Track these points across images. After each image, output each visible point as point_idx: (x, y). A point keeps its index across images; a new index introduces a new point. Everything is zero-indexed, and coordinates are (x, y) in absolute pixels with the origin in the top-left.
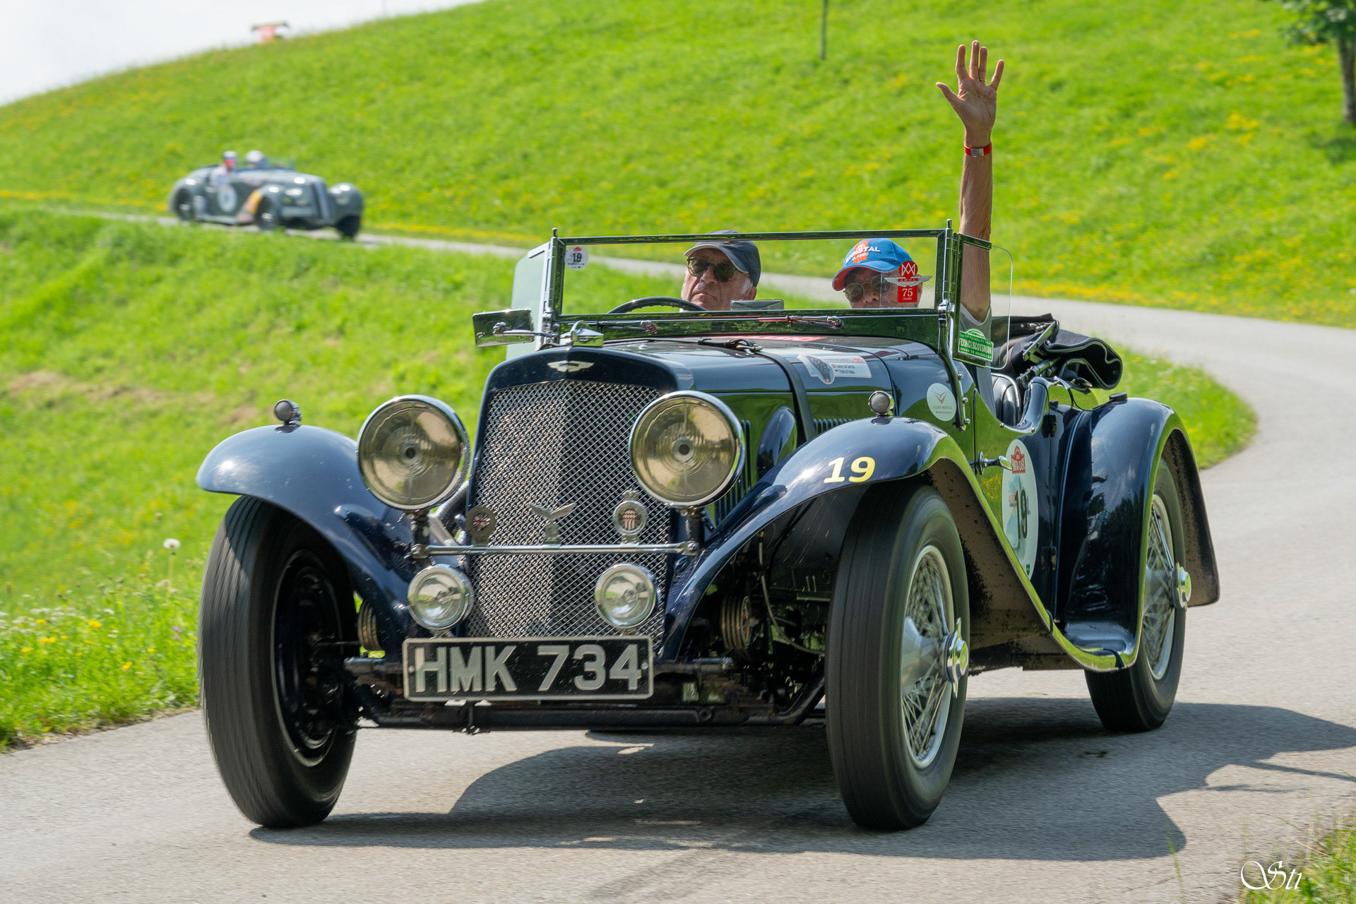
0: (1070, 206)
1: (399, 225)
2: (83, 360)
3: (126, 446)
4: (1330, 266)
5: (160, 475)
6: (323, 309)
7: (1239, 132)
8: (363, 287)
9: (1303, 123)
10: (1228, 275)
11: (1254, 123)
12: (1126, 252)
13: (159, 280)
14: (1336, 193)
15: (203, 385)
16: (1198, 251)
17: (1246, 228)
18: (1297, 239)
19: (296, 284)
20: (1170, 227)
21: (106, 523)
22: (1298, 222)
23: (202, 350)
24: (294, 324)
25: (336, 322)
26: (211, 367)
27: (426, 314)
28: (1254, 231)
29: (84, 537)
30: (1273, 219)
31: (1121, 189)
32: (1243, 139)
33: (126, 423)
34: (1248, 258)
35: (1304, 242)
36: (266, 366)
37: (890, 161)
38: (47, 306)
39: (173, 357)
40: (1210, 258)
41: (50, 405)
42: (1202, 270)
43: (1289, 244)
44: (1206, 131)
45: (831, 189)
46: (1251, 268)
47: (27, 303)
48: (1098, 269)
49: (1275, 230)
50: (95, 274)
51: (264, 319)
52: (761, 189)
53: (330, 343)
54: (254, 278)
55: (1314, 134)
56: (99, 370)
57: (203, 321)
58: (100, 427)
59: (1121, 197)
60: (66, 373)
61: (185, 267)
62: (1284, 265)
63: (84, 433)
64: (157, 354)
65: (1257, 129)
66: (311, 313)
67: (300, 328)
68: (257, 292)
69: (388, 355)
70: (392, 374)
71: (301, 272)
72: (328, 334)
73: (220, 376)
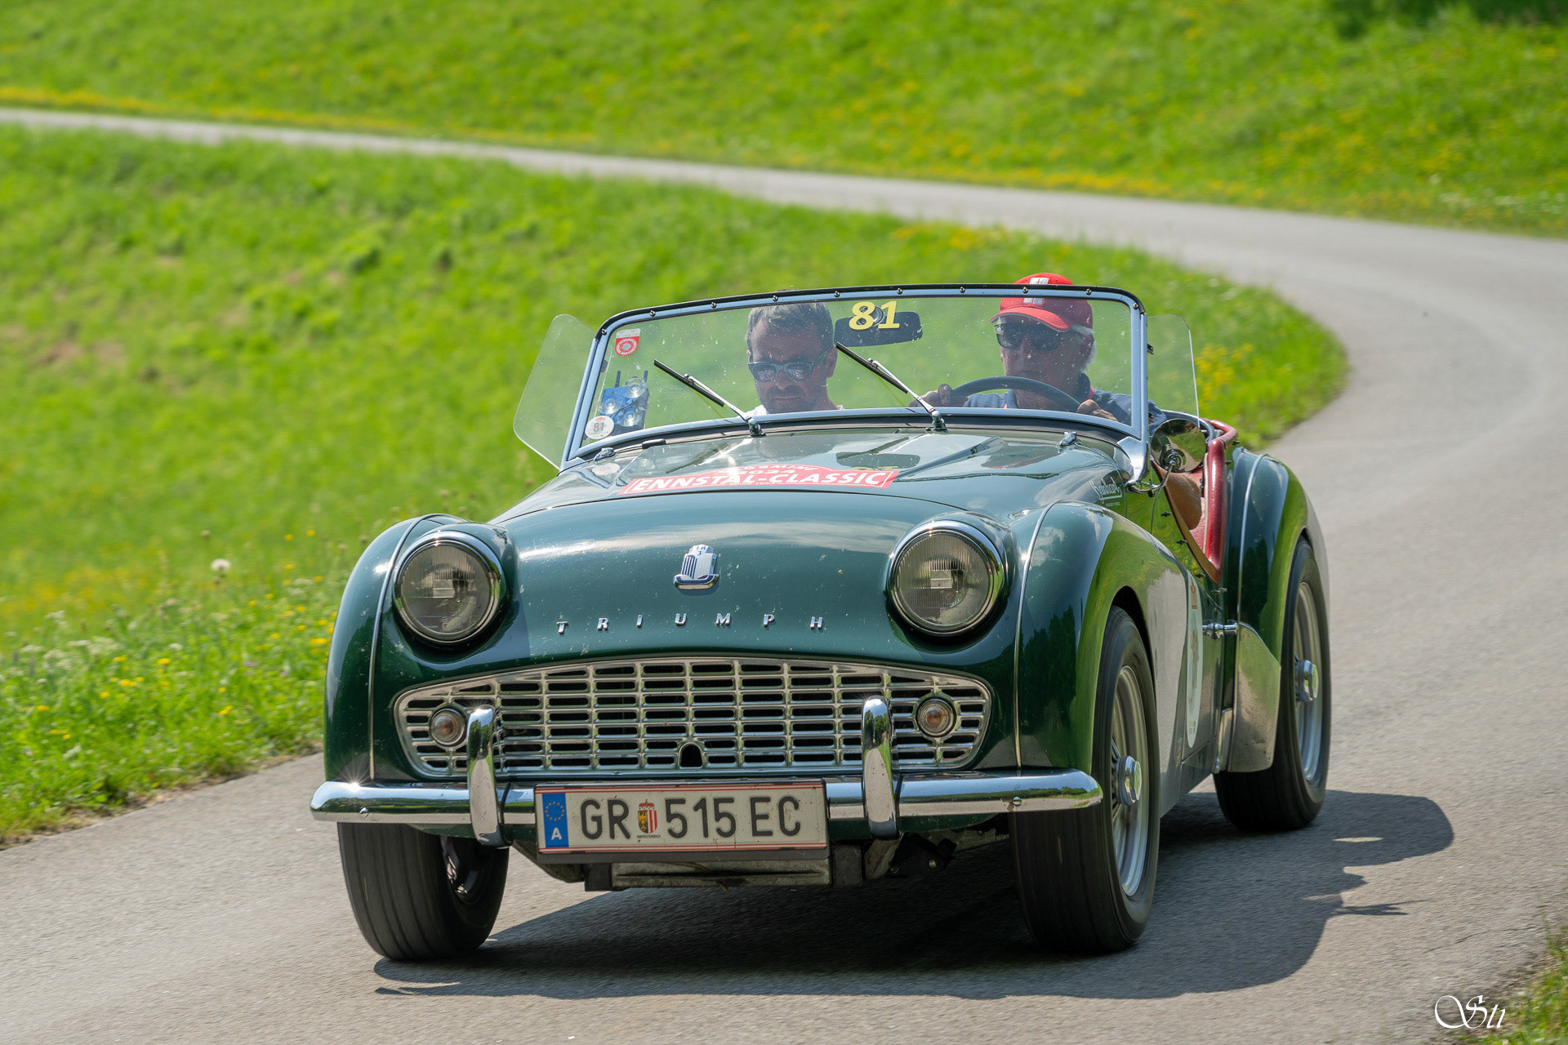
0: (1072, 74)
1: (239, 110)
4: (1396, 145)
6: (154, 221)
8: (201, 194)
10: (1272, 157)
12: (1143, 130)
15: (10, 317)
16: (1235, 128)
17: (1291, 99)
19: (119, 190)
20: (1197, 98)
22: (1354, 90)
23: (6, 272)
24: (120, 237)
25: (169, 238)
26: (19, 294)
27: (285, 226)
28: (1303, 103)
30: (1325, 87)
31: (1135, 52)
34: (1292, 137)
35: (1365, 115)
36: (87, 293)
37: (845, 19)
40: (1249, 136)
42: (1240, 152)
45: (772, 58)
46: (1302, 148)
48: (1109, 152)
49: (1327, 101)
51: (80, 236)
52: (685, 58)
53: (164, 264)
54: (66, 182)
59: (1133, 64)
62: (1341, 144)
66: (139, 224)
67: (127, 244)
68: (71, 201)
69: (240, 276)
70: (247, 300)
71: (124, 174)
72: (162, 252)
73: (30, 305)
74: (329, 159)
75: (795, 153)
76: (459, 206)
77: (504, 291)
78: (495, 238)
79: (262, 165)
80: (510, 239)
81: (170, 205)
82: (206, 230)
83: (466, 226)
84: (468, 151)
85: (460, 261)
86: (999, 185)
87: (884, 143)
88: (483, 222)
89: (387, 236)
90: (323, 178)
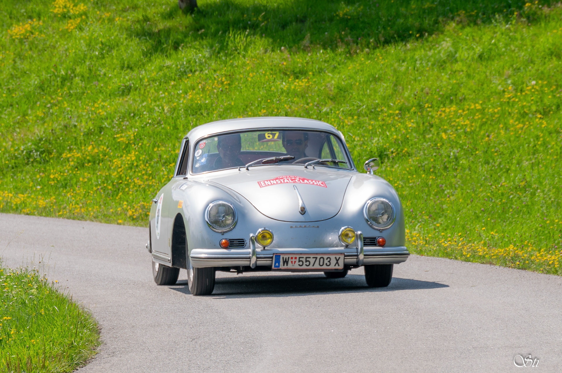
7: (65, 16)
9: (135, 8)
10: (55, 173)
11: (82, 7)
14: (172, 83)
16: (22, 148)
17: (74, 122)
18: (131, 133)
22: (130, 115)
28: (85, 126)
30: (103, 113)
32: (70, 25)
34: (77, 154)
35: (138, 138)
40: (35, 154)
42: (28, 168)
43: (122, 139)
44: (31, 17)
46: (81, 165)
49: (106, 124)
55: (146, 19)
62: (117, 162)
65: (85, 14)
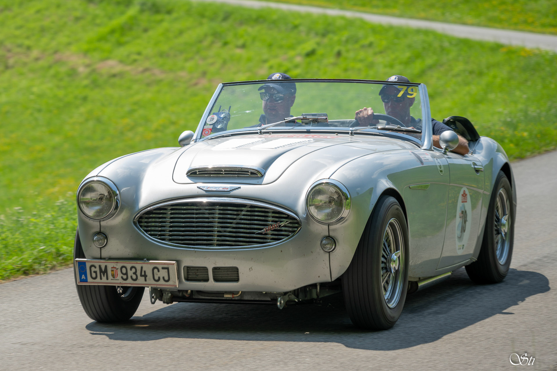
2: (128, 56)
3: (149, 96)
5: (164, 108)
6: (235, 36)
13: (161, 21)
15: (183, 69)
19: (224, 24)
21: (140, 129)
23: (182, 52)
24: (223, 41)
25: (240, 42)
26: (187, 60)
29: (130, 134)
33: (149, 85)
36: (210, 61)
38: (113, 32)
39: (168, 56)
41: (114, 76)
47: (103, 30)
50: (134, 18)
51: (209, 39)
53: (238, 51)
54: (205, 21)
56: (135, 61)
57: (181, 40)
58: (136, 87)
60: (121, 62)
61: (174, 15)
63: (129, 88)
64: (162, 55)
66: (230, 37)
67: (226, 44)
68: (206, 27)
69: (265, 57)
70: (267, 65)
71: (226, 18)
72: (238, 47)
73: (189, 65)
74: (299, 15)
75: (469, 19)
76: (345, 35)
77: (359, 65)
78: (357, 46)
79: (275, 17)
80: (363, 47)
81: (242, 30)
82: (254, 39)
83: (347, 41)
84: (349, 14)
85: (344, 54)
86: (543, 33)
87: (503, 17)
88: (353, 40)
89: (318, 44)
90: (297, 22)
